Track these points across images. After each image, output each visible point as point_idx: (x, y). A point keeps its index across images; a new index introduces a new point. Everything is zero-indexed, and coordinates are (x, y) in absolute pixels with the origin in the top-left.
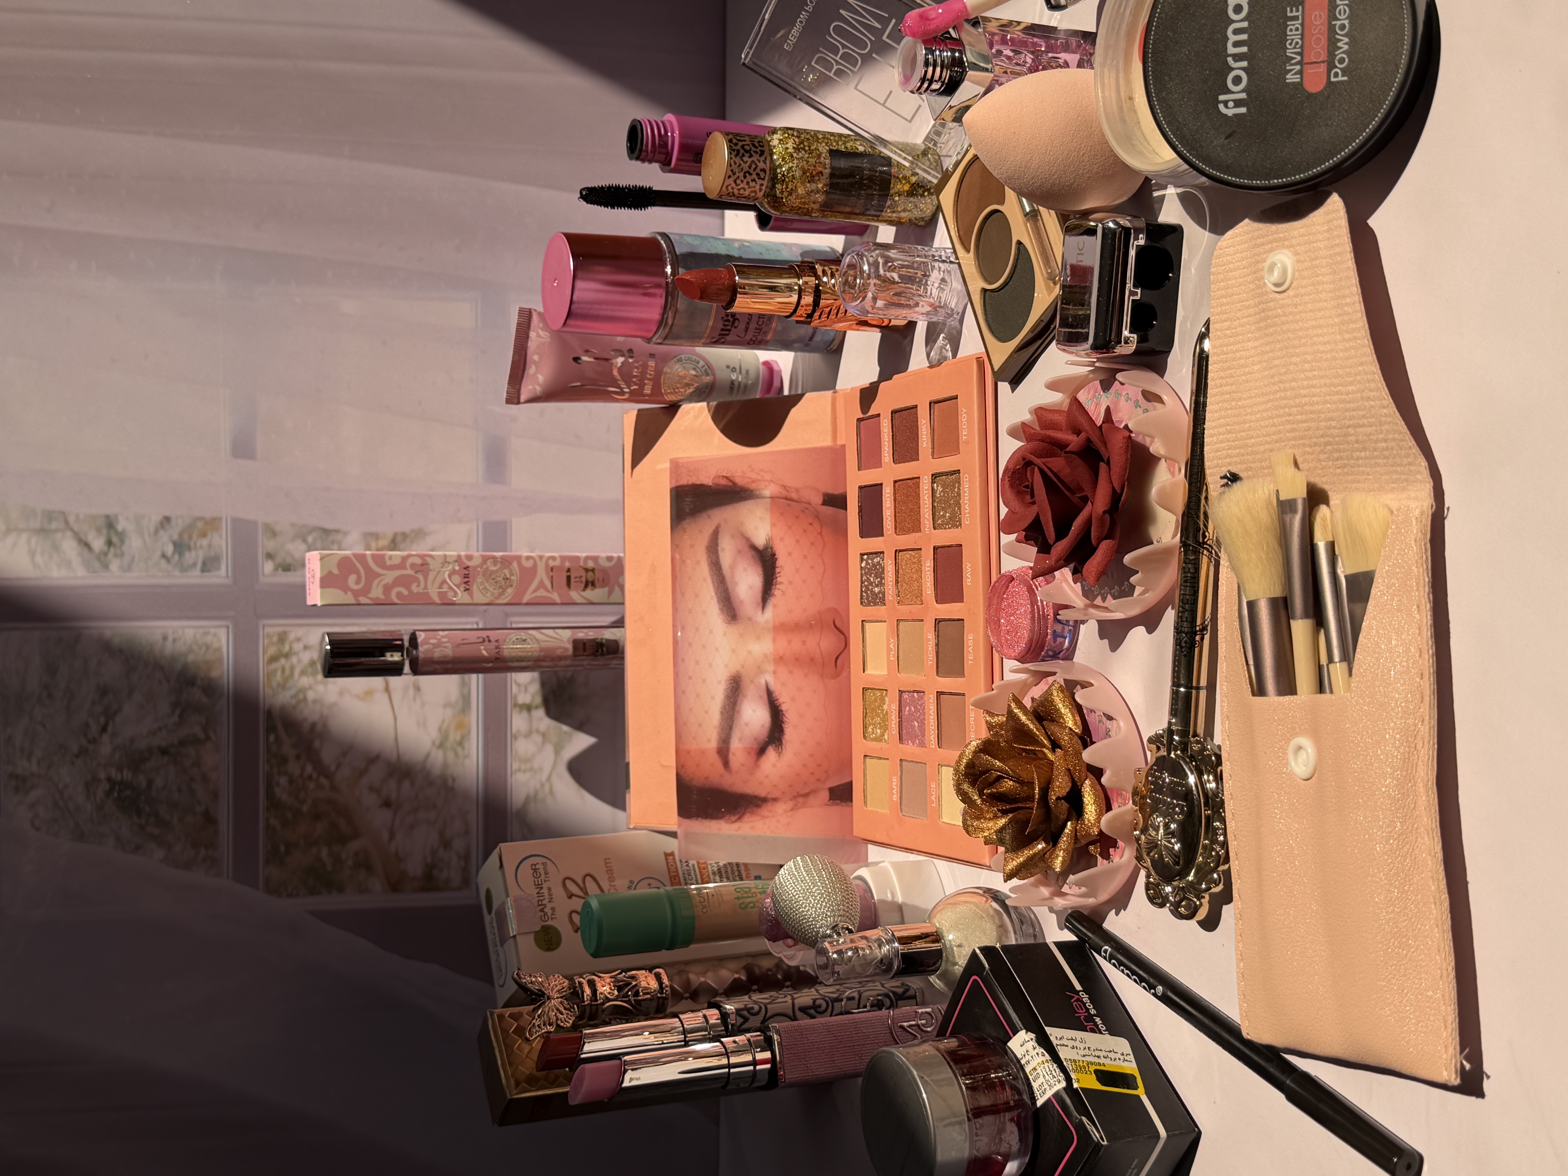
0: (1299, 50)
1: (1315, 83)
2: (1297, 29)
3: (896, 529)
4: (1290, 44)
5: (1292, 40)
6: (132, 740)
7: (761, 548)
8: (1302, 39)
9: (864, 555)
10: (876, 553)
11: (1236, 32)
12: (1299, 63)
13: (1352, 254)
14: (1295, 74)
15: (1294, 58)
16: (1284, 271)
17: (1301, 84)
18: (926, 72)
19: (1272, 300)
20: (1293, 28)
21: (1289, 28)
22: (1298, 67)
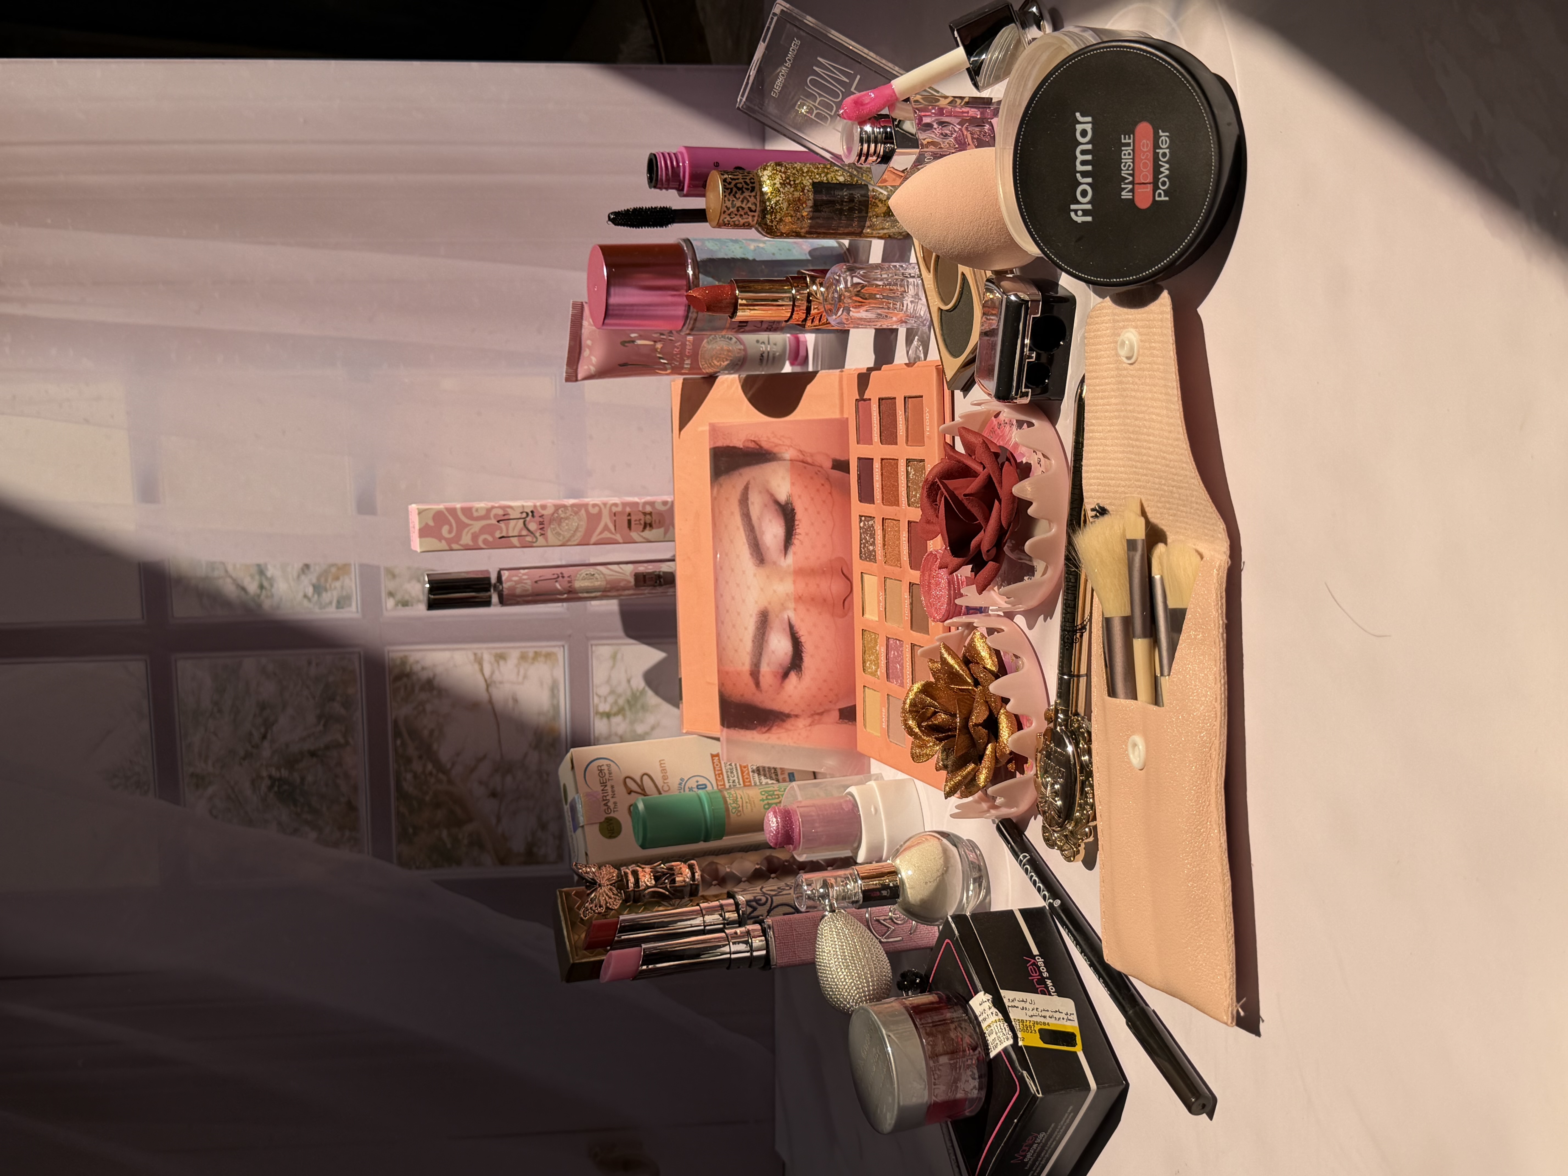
0: (1131, 172)
1: (1143, 201)
2: (1129, 154)
3: (883, 500)
4: (1125, 166)
5: (1126, 163)
6: (287, 745)
7: (783, 503)
8: (1133, 163)
9: (862, 516)
10: (871, 517)
11: (1083, 152)
12: (1132, 183)
13: (1174, 346)
14: (1128, 192)
15: (1128, 179)
16: (1132, 348)
17: (1132, 201)
18: (862, 149)
19: (1125, 369)
20: (1127, 152)
21: (1123, 152)
22: (1130, 186)
